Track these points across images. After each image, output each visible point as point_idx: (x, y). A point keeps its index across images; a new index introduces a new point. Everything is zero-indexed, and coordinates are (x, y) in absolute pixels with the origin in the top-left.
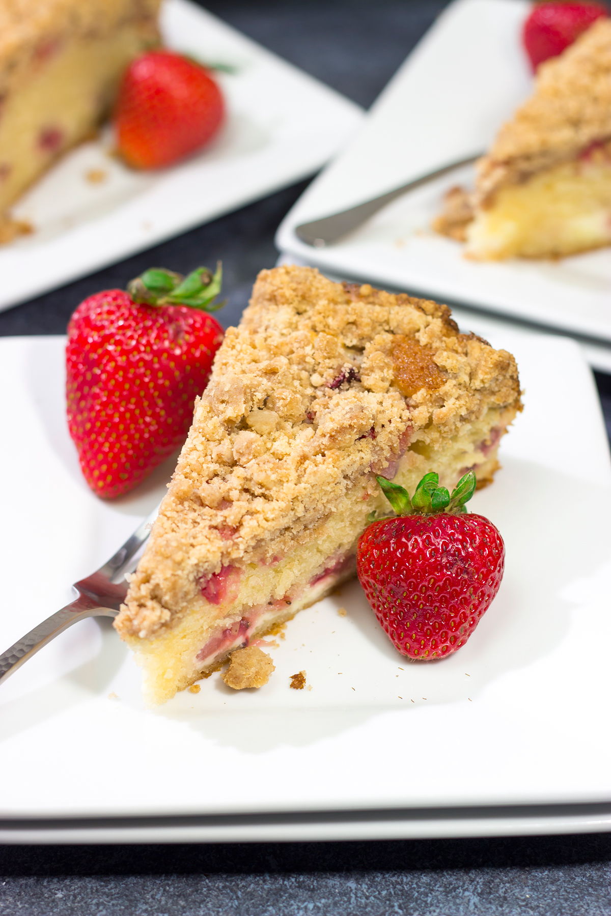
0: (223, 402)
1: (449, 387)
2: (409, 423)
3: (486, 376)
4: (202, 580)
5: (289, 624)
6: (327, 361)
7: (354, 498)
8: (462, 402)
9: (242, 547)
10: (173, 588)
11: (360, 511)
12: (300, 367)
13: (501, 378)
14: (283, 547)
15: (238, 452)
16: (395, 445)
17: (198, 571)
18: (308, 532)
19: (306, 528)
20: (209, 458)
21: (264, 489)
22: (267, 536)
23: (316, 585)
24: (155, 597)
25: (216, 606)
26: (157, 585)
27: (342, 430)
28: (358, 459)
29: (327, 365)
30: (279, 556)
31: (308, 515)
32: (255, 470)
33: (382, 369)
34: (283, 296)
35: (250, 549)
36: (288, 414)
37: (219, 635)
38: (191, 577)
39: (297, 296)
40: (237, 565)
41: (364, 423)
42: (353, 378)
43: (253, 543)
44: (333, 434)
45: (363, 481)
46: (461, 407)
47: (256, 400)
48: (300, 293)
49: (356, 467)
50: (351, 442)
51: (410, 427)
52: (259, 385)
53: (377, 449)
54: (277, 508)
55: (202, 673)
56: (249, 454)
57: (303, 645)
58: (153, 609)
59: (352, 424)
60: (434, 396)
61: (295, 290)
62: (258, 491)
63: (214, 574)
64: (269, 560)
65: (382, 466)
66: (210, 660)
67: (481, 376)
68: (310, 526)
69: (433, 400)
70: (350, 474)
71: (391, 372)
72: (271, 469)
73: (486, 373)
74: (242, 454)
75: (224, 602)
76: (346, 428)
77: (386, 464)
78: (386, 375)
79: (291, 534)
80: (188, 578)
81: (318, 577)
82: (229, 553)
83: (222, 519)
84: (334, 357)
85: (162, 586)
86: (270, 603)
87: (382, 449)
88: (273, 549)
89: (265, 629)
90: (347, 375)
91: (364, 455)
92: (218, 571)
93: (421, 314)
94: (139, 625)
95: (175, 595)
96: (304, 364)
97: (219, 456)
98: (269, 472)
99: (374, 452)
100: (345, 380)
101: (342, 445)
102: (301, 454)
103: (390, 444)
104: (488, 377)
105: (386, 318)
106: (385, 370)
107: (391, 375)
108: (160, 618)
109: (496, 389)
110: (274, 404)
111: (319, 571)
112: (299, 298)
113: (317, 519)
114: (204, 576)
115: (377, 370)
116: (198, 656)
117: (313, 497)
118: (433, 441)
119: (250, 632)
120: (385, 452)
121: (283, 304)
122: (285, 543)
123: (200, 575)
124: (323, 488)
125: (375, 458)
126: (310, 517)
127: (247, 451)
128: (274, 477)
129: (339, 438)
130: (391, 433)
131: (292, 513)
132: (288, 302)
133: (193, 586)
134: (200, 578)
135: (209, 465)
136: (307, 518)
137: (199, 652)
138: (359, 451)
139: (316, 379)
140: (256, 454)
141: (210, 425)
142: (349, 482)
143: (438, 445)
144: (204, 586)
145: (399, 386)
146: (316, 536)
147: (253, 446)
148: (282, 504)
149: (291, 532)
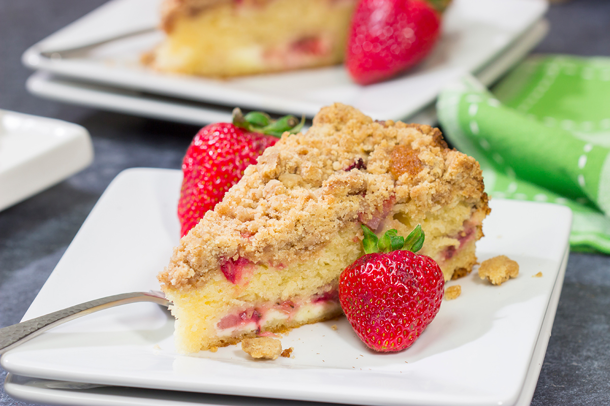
0: (263, 163)
1: (424, 173)
2: (393, 194)
3: (453, 170)
4: (222, 259)
5: (295, 330)
6: (346, 154)
7: (347, 238)
8: (433, 184)
9: (254, 244)
10: (199, 255)
11: (352, 251)
12: (327, 157)
13: (466, 175)
14: (287, 257)
15: (266, 191)
16: (379, 205)
17: (220, 252)
18: (308, 252)
19: (306, 249)
20: (247, 196)
21: (277, 213)
22: (274, 243)
23: (317, 304)
24: (187, 262)
25: (233, 285)
26: (189, 253)
27: (338, 182)
28: (348, 205)
29: (346, 156)
30: (284, 263)
31: (308, 237)
32: (274, 201)
33: (381, 160)
34: (327, 117)
35: (261, 250)
36: (309, 178)
37: (236, 314)
38: (214, 253)
39: (337, 118)
40: (251, 260)
41: (356, 181)
42: (361, 165)
43: (263, 245)
44: (332, 183)
45: (353, 226)
46: (431, 188)
47: (288, 166)
48: (339, 116)
49: (347, 211)
50: (343, 192)
51: (393, 197)
52: (292, 158)
53: (365, 204)
54: (283, 223)
55: (222, 341)
56: (273, 193)
57: (299, 339)
58: (184, 267)
59: (347, 181)
60: (414, 179)
61: (336, 114)
62: (273, 214)
63: (232, 259)
64: (275, 263)
65: (368, 217)
66: (228, 332)
67: (450, 170)
68: (310, 248)
69: (413, 182)
70: (342, 216)
71: (387, 162)
72: (285, 201)
73: (454, 168)
74: (268, 193)
75: (240, 284)
76: (342, 182)
77: (370, 217)
78: (383, 164)
79: (294, 250)
80: (211, 252)
81: (318, 297)
82: (244, 247)
83: (244, 226)
84: (351, 152)
85: (191, 252)
86: (278, 304)
87: (369, 205)
88: (279, 255)
89: (274, 326)
90: (357, 162)
91: (354, 205)
92: (235, 258)
93: (419, 132)
94: (172, 275)
95: (199, 260)
96: (330, 156)
97: (254, 195)
98: (283, 202)
99: (361, 204)
100: (356, 166)
101: (337, 192)
102: (308, 195)
103: (375, 203)
104: (455, 171)
105: (395, 135)
106: (384, 161)
107: (386, 164)
108: (187, 274)
109: (463, 185)
110: (300, 171)
111: (320, 292)
112: (339, 120)
113: (314, 244)
114: (224, 257)
115: (378, 161)
116: (218, 325)
117: (311, 223)
118: (411, 212)
119: (263, 323)
120: (371, 208)
121: (327, 122)
122: (289, 255)
123: (221, 255)
124: (320, 218)
125: (362, 210)
126: (309, 239)
127: (272, 191)
128: (284, 205)
129: (335, 187)
130: (378, 197)
131: (295, 232)
132: (330, 121)
133: (214, 260)
134: (221, 257)
135: (246, 200)
136: (306, 239)
137: (220, 321)
138: (350, 201)
139: (336, 165)
140: (277, 193)
141: (252, 178)
142: (341, 222)
143: (414, 215)
144: (223, 264)
145: (392, 172)
146: (314, 257)
147: (276, 188)
148: (288, 222)
149: (295, 248)
